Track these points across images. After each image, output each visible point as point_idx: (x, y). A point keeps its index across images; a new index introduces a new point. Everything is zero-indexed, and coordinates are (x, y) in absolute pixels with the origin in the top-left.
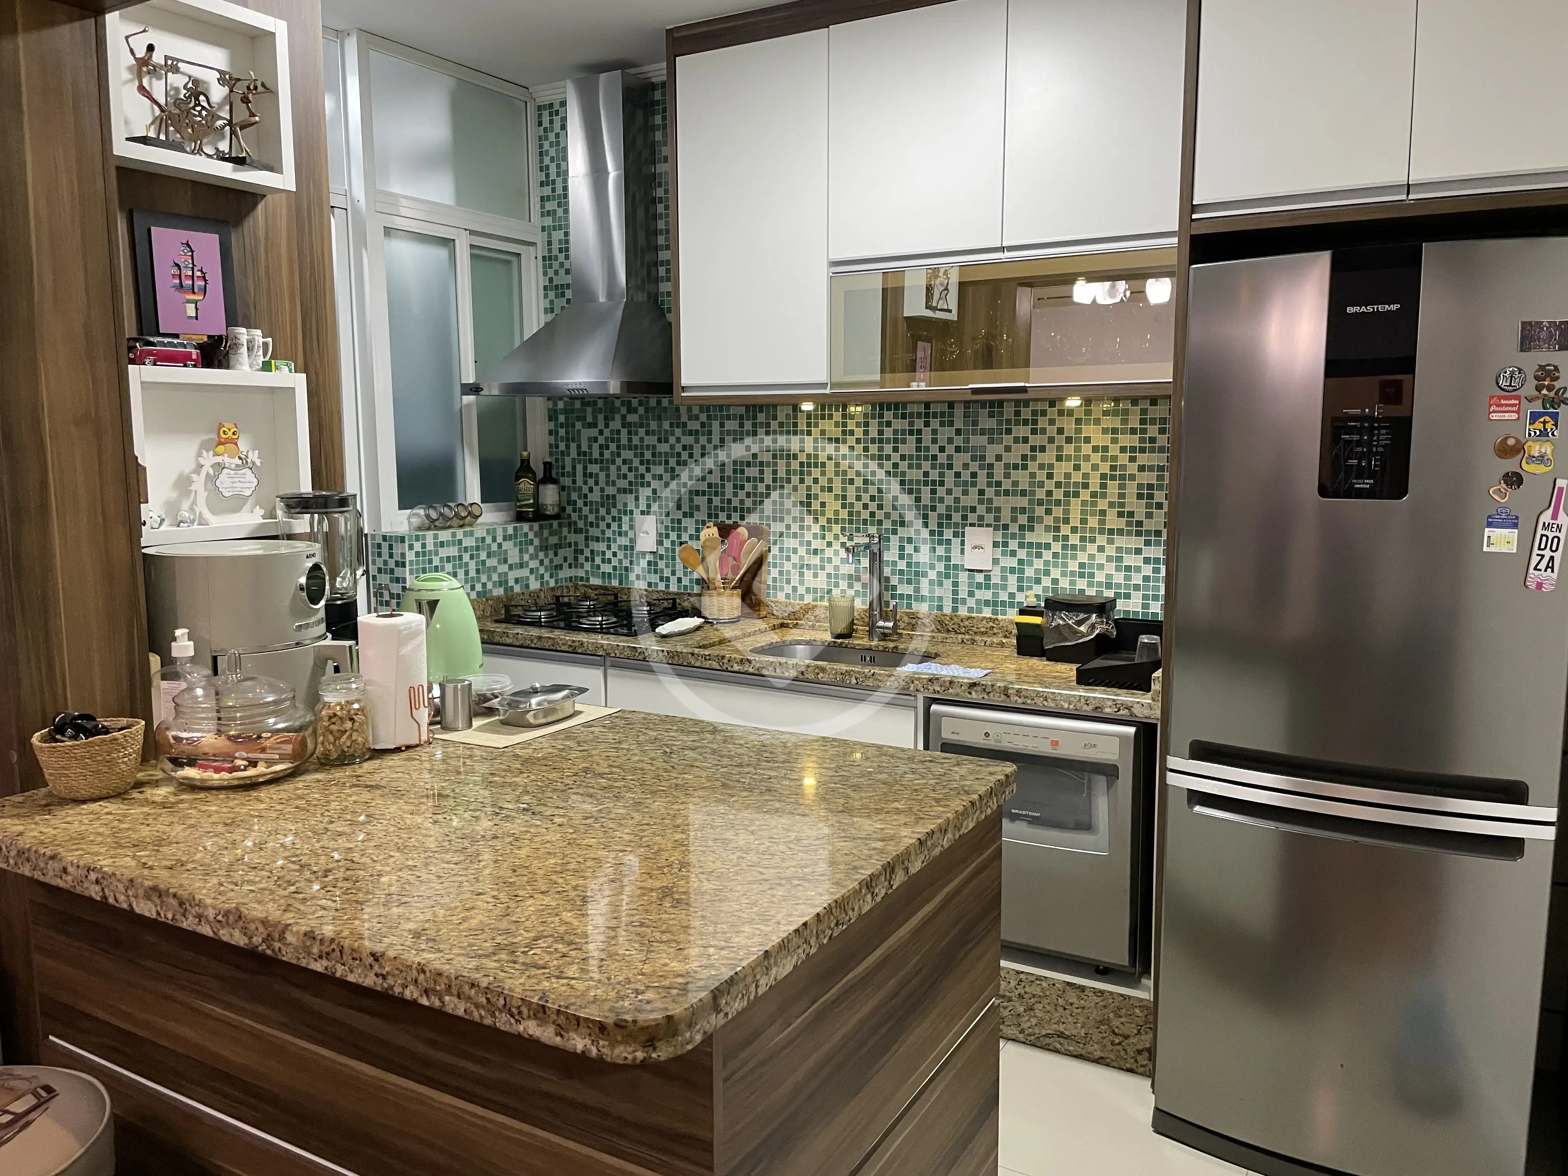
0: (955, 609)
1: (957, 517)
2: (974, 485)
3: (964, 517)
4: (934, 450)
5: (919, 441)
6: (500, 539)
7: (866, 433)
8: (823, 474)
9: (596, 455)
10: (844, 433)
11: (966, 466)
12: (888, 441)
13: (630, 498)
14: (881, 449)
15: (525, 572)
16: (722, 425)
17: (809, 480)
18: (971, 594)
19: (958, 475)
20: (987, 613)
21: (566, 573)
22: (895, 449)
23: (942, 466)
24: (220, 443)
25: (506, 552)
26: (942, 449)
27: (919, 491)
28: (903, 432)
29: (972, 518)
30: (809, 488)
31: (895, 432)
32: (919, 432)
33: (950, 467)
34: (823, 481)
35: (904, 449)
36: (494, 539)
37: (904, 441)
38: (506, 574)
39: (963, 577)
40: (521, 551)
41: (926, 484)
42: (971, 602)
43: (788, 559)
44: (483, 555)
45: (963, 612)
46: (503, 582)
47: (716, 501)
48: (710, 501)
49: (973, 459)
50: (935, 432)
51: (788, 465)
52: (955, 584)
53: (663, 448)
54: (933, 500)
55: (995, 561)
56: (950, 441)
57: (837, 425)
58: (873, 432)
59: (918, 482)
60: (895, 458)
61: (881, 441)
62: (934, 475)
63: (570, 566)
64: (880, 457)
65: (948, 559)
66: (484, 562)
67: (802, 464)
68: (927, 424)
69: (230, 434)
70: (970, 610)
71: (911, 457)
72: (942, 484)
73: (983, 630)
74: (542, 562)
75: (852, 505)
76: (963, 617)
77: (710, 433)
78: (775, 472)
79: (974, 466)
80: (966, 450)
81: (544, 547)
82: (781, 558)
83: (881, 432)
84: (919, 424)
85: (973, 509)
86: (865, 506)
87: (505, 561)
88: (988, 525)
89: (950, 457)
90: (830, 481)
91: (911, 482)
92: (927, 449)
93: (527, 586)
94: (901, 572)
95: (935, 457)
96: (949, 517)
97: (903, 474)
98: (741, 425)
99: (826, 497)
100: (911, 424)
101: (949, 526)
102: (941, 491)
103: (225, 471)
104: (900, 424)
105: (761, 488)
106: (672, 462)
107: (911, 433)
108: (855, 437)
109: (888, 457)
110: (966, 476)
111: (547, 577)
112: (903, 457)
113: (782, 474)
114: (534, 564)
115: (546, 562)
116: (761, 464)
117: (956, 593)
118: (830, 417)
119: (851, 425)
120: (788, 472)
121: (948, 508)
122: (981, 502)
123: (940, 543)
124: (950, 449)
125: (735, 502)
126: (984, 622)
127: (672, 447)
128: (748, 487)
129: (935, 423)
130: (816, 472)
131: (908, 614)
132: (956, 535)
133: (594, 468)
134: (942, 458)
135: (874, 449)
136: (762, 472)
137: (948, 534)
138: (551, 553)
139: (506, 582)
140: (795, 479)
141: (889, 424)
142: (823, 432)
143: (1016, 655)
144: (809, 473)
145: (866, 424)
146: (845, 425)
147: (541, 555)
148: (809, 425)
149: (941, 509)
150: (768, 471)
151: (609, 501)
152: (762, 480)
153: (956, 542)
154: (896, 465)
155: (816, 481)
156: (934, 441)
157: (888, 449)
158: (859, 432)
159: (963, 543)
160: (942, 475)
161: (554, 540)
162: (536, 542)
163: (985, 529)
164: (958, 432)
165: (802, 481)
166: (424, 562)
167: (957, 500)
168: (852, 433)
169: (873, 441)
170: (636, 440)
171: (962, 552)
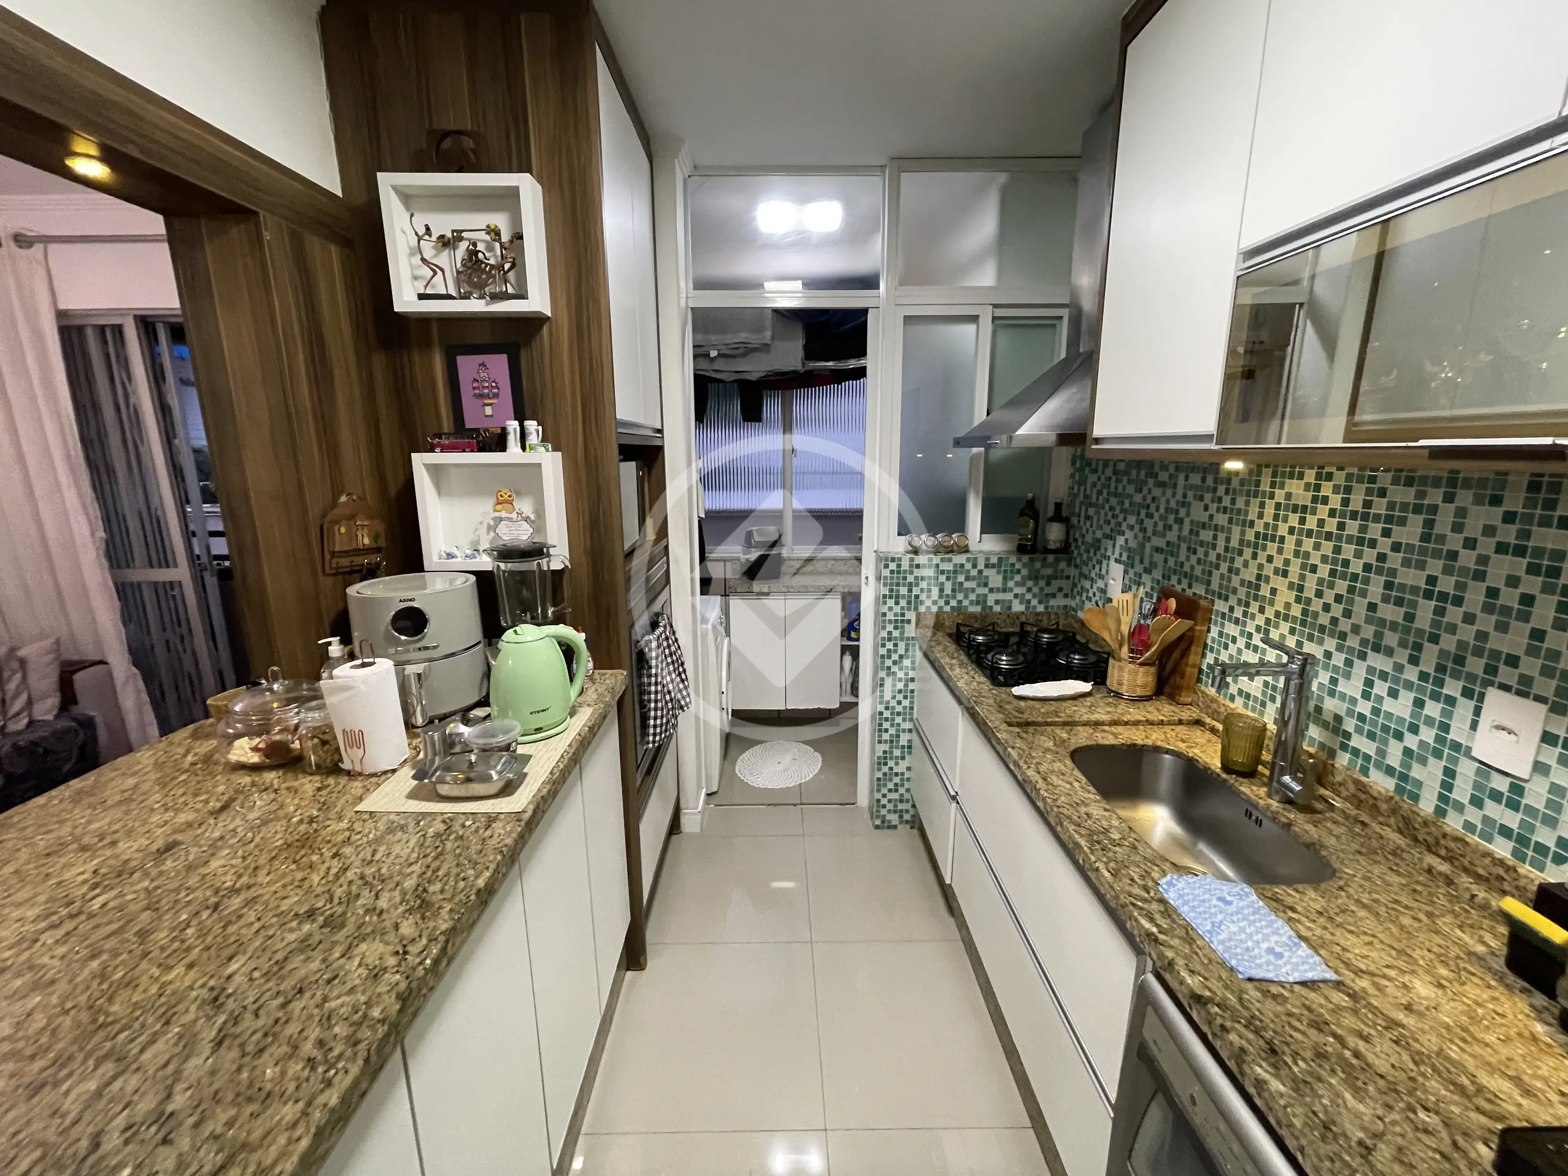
0: (1440, 812)
1: (1476, 665)
2: (1525, 617)
3: (1491, 670)
4: (1455, 542)
5: (1429, 524)
6: (981, 566)
7: (1345, 502)
8: (1280, 551)
9: (1094, 500)
10: (1315, 500)
11: (1513, 581)
12: (1377, 518)
13: (1110, 543)
14: (1363, 529)
15: (1009, 596)
16: (1187, 478)
17: (1262, 558)
18: (1477, 802)
19: (1493, 593)
20: (1502, 849)
21: (1058, 602)
22: (1386, 533)
23: (1464, 571)
24: (498, 503)
25: (987, 577)
26: (1470, 544)
27: (1414, 604)
28: (1404, 507)
29: (1506, 674)
30: (1260, 567)
31: (1391, 506)
32: (1433, 509)
33: (1480, 576)
34: (1278, 562)
35: (1401, 534)
36: (975, 566)
37: (1402, 522)
38: (986, 596)
39: (1466, 770)
40: (1005, 579)
41: (1428, 595)
42: (1473, 815)
43: (1226, 647)
44: (961, 578)
45: (1453, 822)
46: (981, 601)
47: (1171, 562)
48: (1166, 561)
49: (1533, 570)
50: (1461, 513)
51: (1243, 533)
52: (1450, 773)
53: (1138, 498)
54: (1435, 624)
55: (1540, 768)
56: (1489, 531)
57: (1307, 487)
58: (1357, 502)
59: (1415, 590)
60: (1384, 545)
61: (1365, 517)
62: (1446, 584)
63: (1066, 596)
64: (1360, 541)
65: (1445, 728)
66: (961, 584)
67: (1257, 535)
68: (1449, 498)
69: (506, 497)
70: (1469, 827)
71: (1410, 548)
72: (1458, 601)
73: (1481, 871)
74: (1029, 590)
75: (1308, 601)
76: (1448, 830)
77: (1175, 486)
78: (1228, 540)
79: (1533, 585)
80: (1520, 551)
81: (1035, 577)
82: (1219, 643)
83: (1367, 504)
84: (1435, 496)
85: (1513, 661)
86: (1327, 608)
87: (986, 585)
88: (1539, 699)
89: (1483, 560)
90: (1287, 562)
91: (1402, 587)
92: (1442, 539)
93: (1010, 608)
94: (1362, 718)
95: (1453, 555)
96: (1460, 660)
97: (1393, 572)
98: (1204, 480)
99: (1279, 583)
100: (1421, 495)
101: (1456, 676)
102: (1454, 614)
103: (503, 523)
104: (1403, 495)
105: (1212, 557)
106: (1143, 512)
107: (1418, 509)
108: (1328, 507)
109: (1373, 544)
110: (1510, 598)
111: (1034, 602)
112: (1396, 547)
113: (1234, 543)
114: (1018, 590)
115: (1036, 590)
116: (1216, 528)
117: (1447, 786)
118: (1301, 476)
119: (1327, 489)
120: (1241, 542)
121: (1461, 645)
122: (1532, 651)
123: (1435, 697)
124: (1486, 546)
125: (1187, 568)
126: (1487, 861)
127: (1144, 499)
128: (1201, 551)
129: (1465, 497)
130: (1272, 548)
131: (1357, 782)
132: (1467, 693)
133: (1091, 511)
134: (1467, 558)
135: (1353, 527)
136: (1215, 537)
137: (1452, 688)
138: (1042, 583)
139: (985, 601)
140: (1248, 552)
141: (1382, 493)
142: (1289, 496)
143: (1499, 964)
144: (1264, 548)
145: (1348, 490)
146: (1318, 488)
147: (1030, 584)
148: (1273, 485)
149: (1448, 642)
150: (1222, 537)
151: (1097, 545)
152: (1214, 547)
153: (1464, 708)
154: (1382, 557)
155: (1270, 559)
156: (1458, 528)
157: (1375, 530)
158: (1335, 501)
159: (1477, 711)
160: (1461, 586)
161: (1049, 571)
162: (1025, 572)
163: (1529, 703)
164: (1509, 518)
165: (1255, 556)
166: (898, 578)
167: (1482, 636)
168: (1325, 500)
169: (1354, 515)
170: (1120, 489)
171: (1474, 726)
